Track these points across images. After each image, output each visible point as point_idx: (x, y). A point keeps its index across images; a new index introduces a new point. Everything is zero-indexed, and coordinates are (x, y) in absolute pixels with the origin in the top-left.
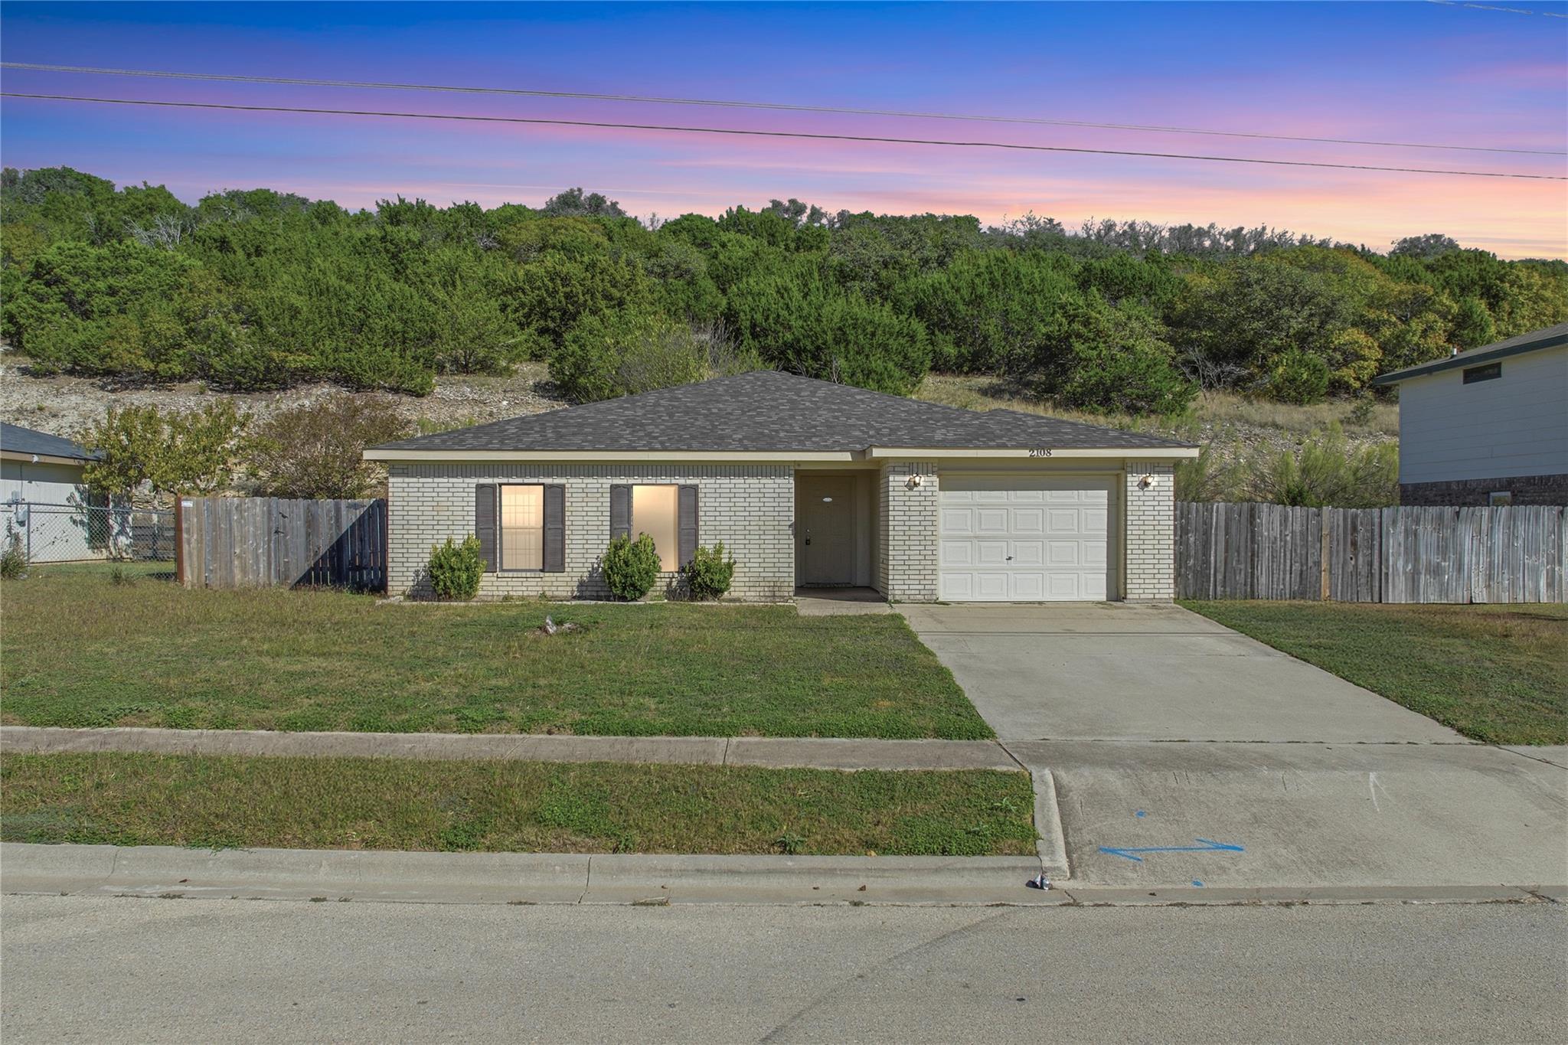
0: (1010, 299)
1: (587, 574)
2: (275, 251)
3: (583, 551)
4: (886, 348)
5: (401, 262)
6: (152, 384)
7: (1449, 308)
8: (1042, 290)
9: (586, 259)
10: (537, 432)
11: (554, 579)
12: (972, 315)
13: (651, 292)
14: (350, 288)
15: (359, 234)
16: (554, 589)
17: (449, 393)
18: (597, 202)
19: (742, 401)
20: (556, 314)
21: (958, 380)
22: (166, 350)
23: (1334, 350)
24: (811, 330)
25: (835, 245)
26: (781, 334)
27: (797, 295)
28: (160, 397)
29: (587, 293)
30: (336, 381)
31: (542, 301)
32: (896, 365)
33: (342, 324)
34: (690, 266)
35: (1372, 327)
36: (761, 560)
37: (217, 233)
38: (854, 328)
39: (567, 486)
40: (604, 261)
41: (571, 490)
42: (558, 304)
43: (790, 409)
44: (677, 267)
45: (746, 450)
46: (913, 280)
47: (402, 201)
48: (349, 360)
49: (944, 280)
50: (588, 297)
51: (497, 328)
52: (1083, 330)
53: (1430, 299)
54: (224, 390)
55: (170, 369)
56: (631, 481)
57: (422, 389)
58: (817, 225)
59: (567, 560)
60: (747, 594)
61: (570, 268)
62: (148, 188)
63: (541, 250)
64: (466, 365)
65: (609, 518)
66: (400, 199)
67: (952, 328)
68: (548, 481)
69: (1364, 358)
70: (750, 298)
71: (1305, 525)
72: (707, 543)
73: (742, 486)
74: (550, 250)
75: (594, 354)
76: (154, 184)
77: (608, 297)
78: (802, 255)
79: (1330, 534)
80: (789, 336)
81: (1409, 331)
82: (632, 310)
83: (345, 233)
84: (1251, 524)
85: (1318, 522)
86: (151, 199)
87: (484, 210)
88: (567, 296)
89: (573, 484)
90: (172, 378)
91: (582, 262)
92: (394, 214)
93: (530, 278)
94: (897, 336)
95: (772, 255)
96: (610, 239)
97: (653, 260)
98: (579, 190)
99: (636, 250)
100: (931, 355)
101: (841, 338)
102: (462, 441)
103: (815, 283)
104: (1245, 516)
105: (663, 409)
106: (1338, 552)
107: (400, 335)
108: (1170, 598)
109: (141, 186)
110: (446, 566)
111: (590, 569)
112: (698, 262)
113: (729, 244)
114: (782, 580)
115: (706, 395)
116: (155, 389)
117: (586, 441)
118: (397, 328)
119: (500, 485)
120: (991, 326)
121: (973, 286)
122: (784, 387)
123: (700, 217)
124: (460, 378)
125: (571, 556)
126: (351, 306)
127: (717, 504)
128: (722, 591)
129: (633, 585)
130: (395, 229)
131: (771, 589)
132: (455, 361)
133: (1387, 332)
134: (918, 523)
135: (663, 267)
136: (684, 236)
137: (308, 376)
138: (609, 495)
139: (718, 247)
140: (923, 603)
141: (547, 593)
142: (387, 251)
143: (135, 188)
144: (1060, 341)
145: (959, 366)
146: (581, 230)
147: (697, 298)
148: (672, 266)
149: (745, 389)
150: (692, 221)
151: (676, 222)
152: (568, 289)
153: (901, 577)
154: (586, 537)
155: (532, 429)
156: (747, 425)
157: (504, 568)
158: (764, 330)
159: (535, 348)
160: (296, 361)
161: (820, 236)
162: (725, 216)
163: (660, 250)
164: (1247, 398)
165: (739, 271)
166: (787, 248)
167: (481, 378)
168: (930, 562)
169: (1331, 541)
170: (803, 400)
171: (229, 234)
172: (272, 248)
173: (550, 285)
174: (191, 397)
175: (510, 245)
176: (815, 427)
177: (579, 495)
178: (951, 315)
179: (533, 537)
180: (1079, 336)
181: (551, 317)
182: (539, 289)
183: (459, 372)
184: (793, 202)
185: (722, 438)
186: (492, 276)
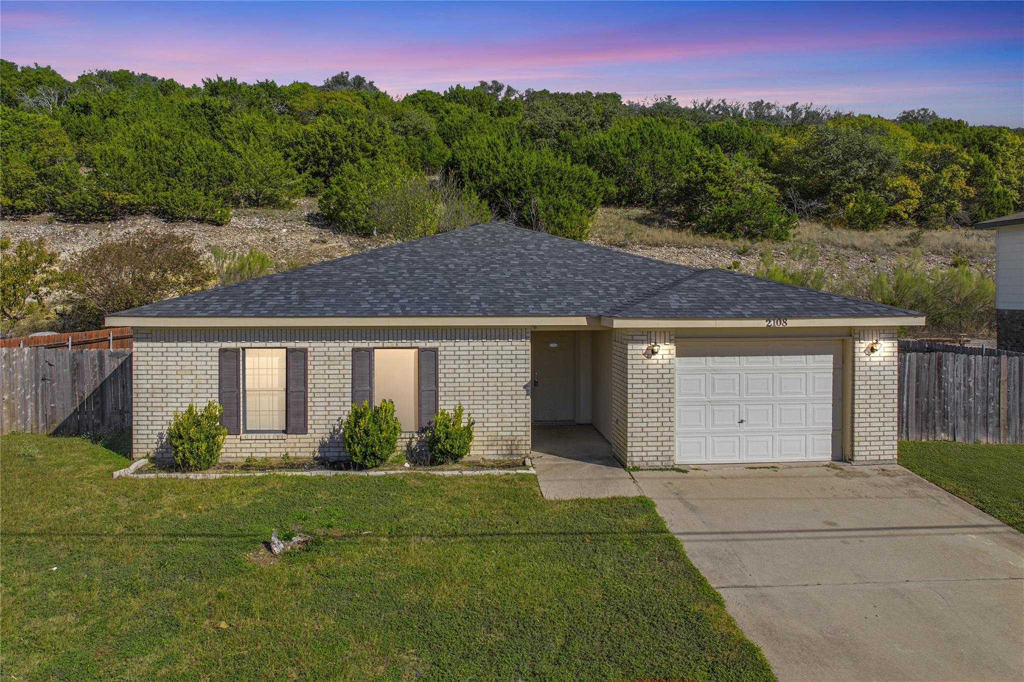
0: (656, 152)
1: (328, 436)
2: (123, 114)
3: (325, 413)
4: (570, 190)
5: (216, 122)
6: (11, 215)
7: (968, 161)
8: (679, 146)
9: (348, 122)
10: (282, 293)
11: (297, 441)
12: (629, 164)
13: (396, 145)
14: (168, 143)
15: (187, 102)
16: (296, 450)
17: (242, 223)
18: (359, 81)
19: (475, 256)
20: (326, 162)
21: (619, 211)
22: (21, 190)
23: (889, 191)
24: (514, 176)
25: (527, 112)
26: (491, 178)
27: (503, 149)
28: (17, 226)
29: (349, 146)
30: (156, 214)
31: (315, 153)
32: (577, 202)
33: (161, 170)
34: (424, 127)
35: (914, 175)
36: (499, 420)
37: (82, 100)
38: (546, 174)
39: (310, 349)
40: (361, 123)
41: (313, 354)
42: (327, 155)
43: (521, 265)
44: (415, 127)
45: (485, 315)
46: (583, 138)
47: (220, 79)
48: (166, 198)
49: (608, 139)
50: (349, 150)
51: (280, 173)
52: (715, 177)
53: (953, 154)
54: (67, 221)
55: (24, 204)
56: (372, 344)
57: (221, 220)
58: (513, 98)
59: (310, 422)
60: (486, 452)
61: (338, 129)
62: (38, 68)
63: (318, 114)
64: (257, 200)
65: (350, 381)
66: (218, 78)
67: (614, 173)
68: (291, 345)
69: (909, 197)
70: (468, 151)
71: (986, 372)
72: (447, 406)
73: (480, 348)
74: (324, 115)
75: (352, 194)
76: (43, 65)
77: (364, 149)
78: (504, 119)
79: (1008, 380)
80: (497, 179)
81: (940, 178)
82: (381, 160)
83: (177, 101)
84: (939, 371)
85: (997, 369)
86: (39, 76)
87: (279, 85)
88: (334, 149)
89: (315, 348)
90: (27, 211)
91: (345, 124)
92: (214, 88)
93: (306, 136)
94: (578, 180)
95: (482, 118)
96: (367, 107)
97: (398, 122)
98: (347, 73)
99: (385, 115)
100: (602, 194)
101: (537, 182)
102: (207, 305)
103: (516, 140)
104: (934, 364)
105: (403, 265)
106: (1014, 396)
107: (205, 178)
108: (894, 459)
109: (33, 66)
110: (186, 437)
111: (332, 431)
112: (430, 124)
113: (452, 112)
114: (519, 438)
115: (443, 249)
116: (13, 220)
117: (329, 306)
118: (203, 173)
119: (244, 349)
120: (642, 172)
121: (629, 143)
122: (511, 240)
123: (431, 92)
124: (252, 210)
125: (314, 418)
126: (168, 157)
127: (456, 366)
128: (461, 456)
129: (373, 454)
130: (212, 99)
131: (508, 447)
132: (249, 198)
133: (924, 178)
134: (655, 391)
135: (405, 128)
136: (420, 105)
137: (133, 210)
138: (350, 358)
139: (444, 113)
140: (661, 470)
141: (290, 455)
142: (206, 114)
143: (29, 67)
144: (697, 184)
145: (620, 201)
146: (346, 100)
147: (429, 150)
148: (411, 126)
149: (477, 243)
150: (425, 94)
151: (414, 96)
152: (335, 144)
153: (639, 444)
154: (328, 399)
155: (277, 289)
156: (483, 284)
157: (248, 428)
158: (478, 174)
159: (310, 187)
160: (123, 199)
161: (515, 106)
162: (448, 92)
163: (403, 114)
164: (828, 225)
165: (459, 130)
166: (492, 114)
167: (268, 210)
168: (667, 429)
169: (1008, 386)
170: (530, 254)
171: (90, 101)
172: (121, 112)
173: (322, 141)
174: (41, 227)
175: (295, 111)
176: (546, 285)
177: (321, 358)
178: (613, 164)
179: (276, 398)
180: (711, 181)
181: (322, 164)
182: (313, 143)
183: (251, 205)
184: (494, 82)
185: (460, 299)
186: (278, 133)
